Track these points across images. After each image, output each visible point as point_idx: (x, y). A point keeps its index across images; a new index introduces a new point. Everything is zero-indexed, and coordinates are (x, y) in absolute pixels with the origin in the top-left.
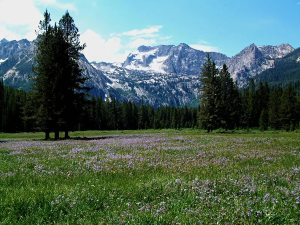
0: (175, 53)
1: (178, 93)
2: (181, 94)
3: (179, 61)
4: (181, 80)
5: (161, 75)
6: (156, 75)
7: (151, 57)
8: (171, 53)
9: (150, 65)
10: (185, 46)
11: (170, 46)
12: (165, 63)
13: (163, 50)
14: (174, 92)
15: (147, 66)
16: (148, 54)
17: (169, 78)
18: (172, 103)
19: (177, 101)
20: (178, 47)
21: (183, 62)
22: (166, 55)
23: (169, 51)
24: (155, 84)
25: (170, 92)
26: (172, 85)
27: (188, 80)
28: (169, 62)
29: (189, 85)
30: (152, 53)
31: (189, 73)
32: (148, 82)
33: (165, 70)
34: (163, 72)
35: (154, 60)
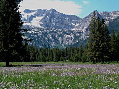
0: (47, 14)
1: (49, 40)
2: (51, 41)
3: (50, 20)
4: (51, 32)
5: (38, 28)
6: (35, 28)
7: (32, 17)
8: (45, 15)
9: (31, 22)
10: (54, 11)
11: (45, 10)
12: (41, 21)
13: (40, 12)
14: (46, 39)
15: (30, 22)
16: (30, 15)
17: (44, 30)
18: (45, 45)
19: (49, 45)
20: (49, 11)
21: (52, 21)
22: (42, 15)
23: (43, 13)
24: (35, 34)
25: (44, 39)
26: (45, 35)
27: (55, 32)
28: (44, 20)
29: (56, 35)
30: (33, 14)
31: (56, 27)
32: (30, 32)
33: (41, 25)
34: (40, 26)
35: (34, 19)
